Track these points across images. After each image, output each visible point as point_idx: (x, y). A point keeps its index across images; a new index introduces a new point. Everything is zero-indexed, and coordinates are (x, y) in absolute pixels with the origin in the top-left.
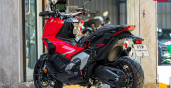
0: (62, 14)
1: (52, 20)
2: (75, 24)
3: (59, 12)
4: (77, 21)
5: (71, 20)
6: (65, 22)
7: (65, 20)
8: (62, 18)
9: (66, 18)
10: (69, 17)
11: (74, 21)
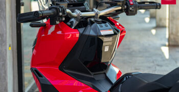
0: (74, 14)
1: (53, 29)
2: (105, 39)
3: (68, 11)
4: (111, 32)
5: (96, 30)
6: (81, 35)
7: (81, 30)
8: (75, 22)
9: (84, 23)
10: (92, 23)
11: (103, 33)
